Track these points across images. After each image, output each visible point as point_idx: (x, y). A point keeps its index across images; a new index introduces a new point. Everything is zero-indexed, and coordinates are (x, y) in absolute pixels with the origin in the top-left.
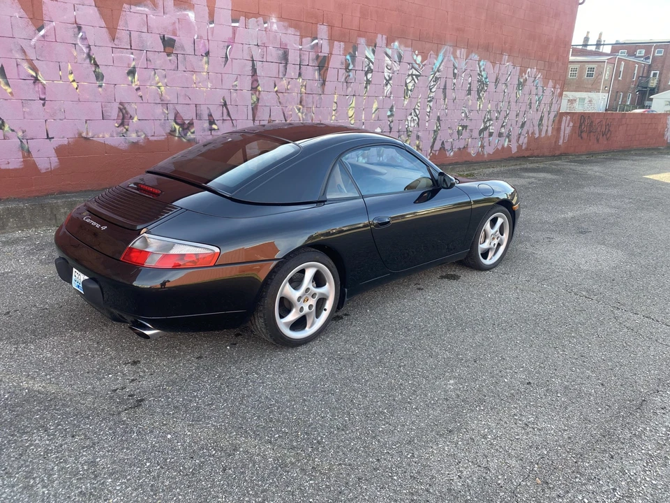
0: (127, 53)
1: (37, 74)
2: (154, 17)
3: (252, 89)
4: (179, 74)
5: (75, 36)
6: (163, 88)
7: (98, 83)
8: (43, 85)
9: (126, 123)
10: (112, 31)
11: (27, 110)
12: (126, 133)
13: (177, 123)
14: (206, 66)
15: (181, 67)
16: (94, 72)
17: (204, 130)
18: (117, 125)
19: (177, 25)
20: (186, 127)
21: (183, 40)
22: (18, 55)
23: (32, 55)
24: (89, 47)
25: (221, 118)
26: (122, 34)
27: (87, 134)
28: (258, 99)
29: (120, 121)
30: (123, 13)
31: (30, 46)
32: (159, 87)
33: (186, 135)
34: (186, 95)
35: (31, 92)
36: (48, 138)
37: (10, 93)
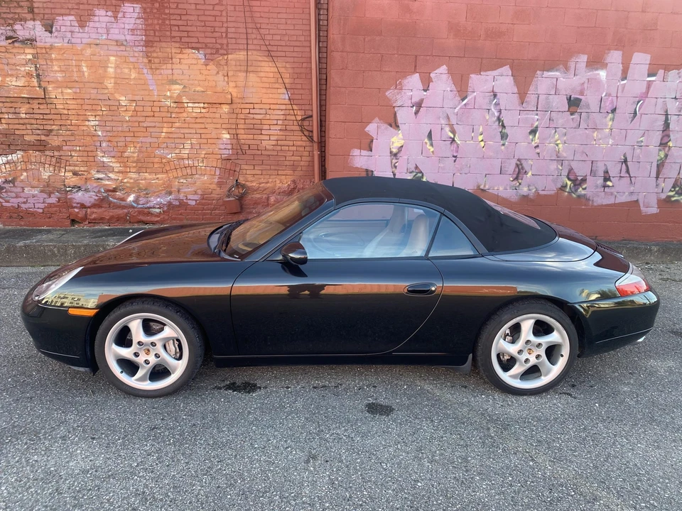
0: (532, 114)
1: (454, 136)
2: (564, 80)
3: (661, 144)
4: (580, 131)
5: (491, 102)
6: (560, 146)
7: (502, 142)
8: (458, 145)
9: (520, 178)
10: (522, 96)
11: (442, 165)
12: (518, 186)
13: (569, 179)
14: (610, 123)
15: (583, 125)
16: (501, 132)
17: (597, 187)
18: (511, 179)
19: (586, 85)
20: (578, 182)
21: (590, 99)
22: (444, 122)
23: (453, 121)
24: (500, 111)
25: (619, 175)
26: (531, 98)
27: (485, 186)
28: (666, 156)
29: (515, 176)
30: (536, 79)
31: (454, 113)
32: (557, 145)
33: (576, 190)
34: (583, 152)
35: (447, 150)
37: (433, 152)
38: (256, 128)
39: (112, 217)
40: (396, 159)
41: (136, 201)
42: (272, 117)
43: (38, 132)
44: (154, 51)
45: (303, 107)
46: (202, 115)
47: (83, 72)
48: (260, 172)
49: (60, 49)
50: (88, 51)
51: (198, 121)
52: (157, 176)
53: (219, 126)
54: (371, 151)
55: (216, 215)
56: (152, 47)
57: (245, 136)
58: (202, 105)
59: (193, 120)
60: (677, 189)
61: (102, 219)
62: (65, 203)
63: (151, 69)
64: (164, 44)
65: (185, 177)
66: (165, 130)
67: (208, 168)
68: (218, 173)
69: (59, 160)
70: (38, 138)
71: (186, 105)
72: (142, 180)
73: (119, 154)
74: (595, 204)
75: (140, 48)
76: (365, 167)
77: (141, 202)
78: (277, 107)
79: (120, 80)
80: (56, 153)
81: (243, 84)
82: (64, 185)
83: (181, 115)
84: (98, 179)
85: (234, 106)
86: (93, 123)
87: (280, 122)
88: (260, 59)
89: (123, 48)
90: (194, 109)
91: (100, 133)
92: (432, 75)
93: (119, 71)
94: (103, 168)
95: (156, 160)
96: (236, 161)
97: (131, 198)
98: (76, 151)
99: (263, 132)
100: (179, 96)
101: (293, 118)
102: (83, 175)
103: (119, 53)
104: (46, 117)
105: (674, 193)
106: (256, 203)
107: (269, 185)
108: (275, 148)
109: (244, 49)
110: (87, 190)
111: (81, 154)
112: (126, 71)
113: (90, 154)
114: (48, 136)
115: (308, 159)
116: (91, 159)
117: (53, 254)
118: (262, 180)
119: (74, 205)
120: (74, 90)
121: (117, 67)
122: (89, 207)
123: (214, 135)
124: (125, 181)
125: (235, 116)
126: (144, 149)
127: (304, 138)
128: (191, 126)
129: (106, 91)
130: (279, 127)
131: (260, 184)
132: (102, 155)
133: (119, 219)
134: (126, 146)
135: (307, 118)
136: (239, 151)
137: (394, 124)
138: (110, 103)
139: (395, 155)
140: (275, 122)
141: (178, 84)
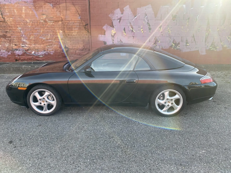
0: (159, 21)
1: (133, 29)
2: (170, 9)
3: (206, 30)
4: (177, 26)
5: (145, 17)
7: (149, 31)
8: (134, 32)
9: (156, 43)
10: (156, 15)
11: (129, 39)
12: (156, 46)
13: (174, 43)
14: (188, 23)
15: (178, 24)
16: (149, 28)
17: (183, 46)
18: (153, 44)
19: (178, 10)
20: (177, 44)
21: (180, 15)
22: (129, 25)
23: (132, 24)
24: (148, 20)
25: (191, 42)
26: (159, 15)
28: (209, 34)
29: (154, 43)
30: (160, 9)
31: (132, 22)
32: (169, 31)
33: (176, 47)
34: (178, 34)
35: (131, 34)
37: (126, 35)
38: (70, 29)
39: (28, 59)
40: (114, 38)
41: (35, 53)
42: (75, 25)
43: (3, 32)
44: (36, 4)
45: (86, 21)
46: (53, 25)
47: (15, 12)
48: (72, 43)
49: (8, 5)
50: (16, 5)
51: (52, 27)
52: (41, 45)
53: (58, 28)
54: (105, 35)
55: (60, 57)
56: (35, 3)
57: (67, 32)
58: (53, 22)
59: (50, 27)
60: (213, 46)
61: (25, 59)
62: (13, 54)
63: (36, 10)
64: (39, 2)
65: (49, 45)
67: (56, 42)
68: (59, 44)
69: (10, 41)
70: (3, 34)
71: (48, 22)
72: (36, 47)
73: (28, 39)
74: (183, 52)
75: (32, 3)
76: (103, 41)
77: (36, 54)
78: (77, 21)
79: (27, 15)
80: (9, 39)
81: (65, 14)
82: (13, 49)
83: (46, 25)
84: (23, 46)
85: (63, 22)
86: (20, 29)
87: (78, 26)
88: (70, 5)
89: (27, 4)
90: (50, 23)
91: (22, 32)
92: (124, 9)
93: (26, 11)
94: (24, 43)
95: (40, 40)
96: (65, 40)
97: (33, 52)
98: (15, 38)
99: (73, 30)
100: (45, 19)
101: (82, 25)
102: (18, 45)
103: (26, 6)
104: (5, 27)
105: (212, 47)
106: (72, 53)
107: (75, 47)
108: (77, 35)
109: (65, 2)
110: (19, 50)
111: (17, 39)
112: (28, 11)
113: (20, 38)
114: (6, 33)
115: (88, 38)
116: (20, 40)
117: (6, 70)
118: (73, 46)
119: (16, 55)
120: (13, 18)
121: (25, 10)
122: (21, 56)
123: (57, 32)
124: (31, 47)
125: (63, 25)
126: (36, 37)
127: (86, 31)
128: (50, 29)
129: (23, 18)
130: (78, 28)
131: (73, 47)
132: (23, 39)
133: (30, 59)
134: (30, 36)
135: (87, 25)
136: (65, 36)
137: (112, 26)
138: (24, 22)
139: (113, 36)
140: (76, 26)
141: (45, 15)
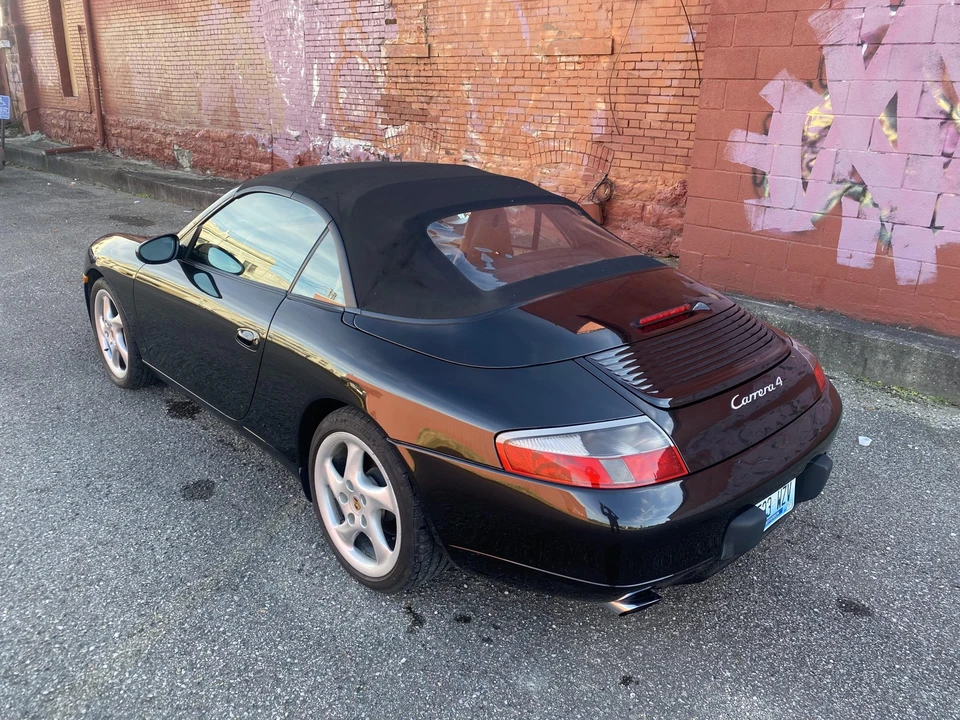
8: (957, 130)
11: (913, 173)
23: (955, 73)
35: (930, 139)
36: (932, 226)
37: (894, 142)
38: (641, 94)
40: (813, 153)
42: (666, 74)
43: (422, 99)
46: (575, 74)
47: (463, 21)
48: (637, 165)
51: (571, 82)
52: (520, 162)
53: (594, 90)
54: (766, 134)
57: (625, 107)
58: (576, 59)
59: (564, 82)
63: (526, 9)
65: (549, 164)
66: (533, 97)
67: (575, 154)
68: (585, 163)
69: (436, 134)
70: (422, 106)
71: (558, 59)
72: (504, 166)
73: (487, 129)
76: (751, 165)
78: (675, 57)
79: (495, 29)
80: (434, 126)
83: (552, 74)
84: (466, 160)
85: (615, 57)
86: (466, 88)
87: (675, 83)
90: (566, 66)
91: (471, 101)
93: (495, 15)
94: (471, 147)
95: (521, 139)
96: (608, 145)
98: (449, 123)
99: (651, 99)
100: (551, 46)
101: (696, 75)
102: (453, 154)
104: (430, 80)
106: (626, 214)
107: (646, 186)
108: (663, 125)
111: (454, 127)
112: (502, 14)
113: (461, 127)
114: (429, 103)
116: (462, 134)
118: (639, 178)
120: (453, 44)
121: (493, 10)
123: (586, 105)
124: (489, 165)
125: (615, 74)
126: (511, 123)
128: (563, 90)
129: (480, 45)
130: (672, 92)
131: (635, 183)
132: (471, 129)
134: (493, 118)
136: (615, 129)
138: (483, 60)
139: (811, 145)
140: (668, 83)
141: (553, 28)
